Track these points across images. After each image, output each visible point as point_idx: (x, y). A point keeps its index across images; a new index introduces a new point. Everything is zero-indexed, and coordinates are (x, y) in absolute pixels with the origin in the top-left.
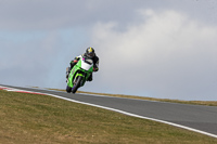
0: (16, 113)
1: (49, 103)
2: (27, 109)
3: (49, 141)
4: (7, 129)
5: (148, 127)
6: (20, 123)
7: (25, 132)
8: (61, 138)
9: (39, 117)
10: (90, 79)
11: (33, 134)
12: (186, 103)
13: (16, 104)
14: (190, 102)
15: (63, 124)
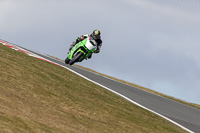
0: (31, 76)
1: (63, 74)
2: (42, 75)
3: (54, 109)
4: (19, 89)
5: (146, 117)
6: (32, 87)
7: (35, 96)
8: (66, 108)
9: (51, 85)
11: (41, 99)
12: (186, 103)
13: (33, 68)
14: (191, 104)
15: (70, 97)
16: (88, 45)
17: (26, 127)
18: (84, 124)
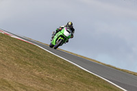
0: (13, 51)
1: (35, 50)
2: (21, 50)
3: (29, 74)
4: (5, 60)
5: (92, 79)
6: (14, 58)
7: (16, 64)
8: (37, 73)
9: (26, 57)
11: (20, 66)
13: (14, 46)
14: (122, 70)
15: (40, 65)
16: (66, 33)
17: (10, 86)
18: (49, 84)
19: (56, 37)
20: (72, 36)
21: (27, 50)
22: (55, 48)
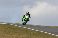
0: (3, 29)
1: (12, 27)
3: (12, 37)
4: (0, 34)
5: (38, 33)
6: (4, 32)
7: (5, 34)
8: (15, 36)
9: (9, 30)
10: (29, 20)
11: (7, 35)
12: (48, 26)
13: (3, 27)
15: (15, 32)
16: (27, 17)
19: (23, 20)
20: (30, 17)
21: (9, 27)
22: (25, 25)
